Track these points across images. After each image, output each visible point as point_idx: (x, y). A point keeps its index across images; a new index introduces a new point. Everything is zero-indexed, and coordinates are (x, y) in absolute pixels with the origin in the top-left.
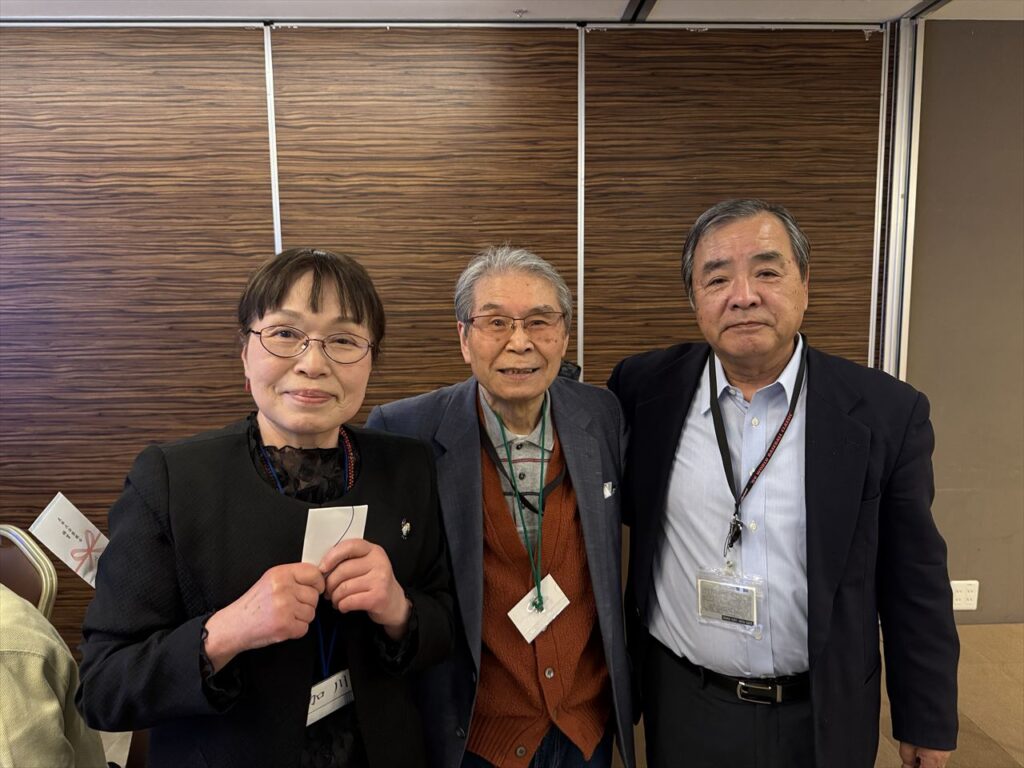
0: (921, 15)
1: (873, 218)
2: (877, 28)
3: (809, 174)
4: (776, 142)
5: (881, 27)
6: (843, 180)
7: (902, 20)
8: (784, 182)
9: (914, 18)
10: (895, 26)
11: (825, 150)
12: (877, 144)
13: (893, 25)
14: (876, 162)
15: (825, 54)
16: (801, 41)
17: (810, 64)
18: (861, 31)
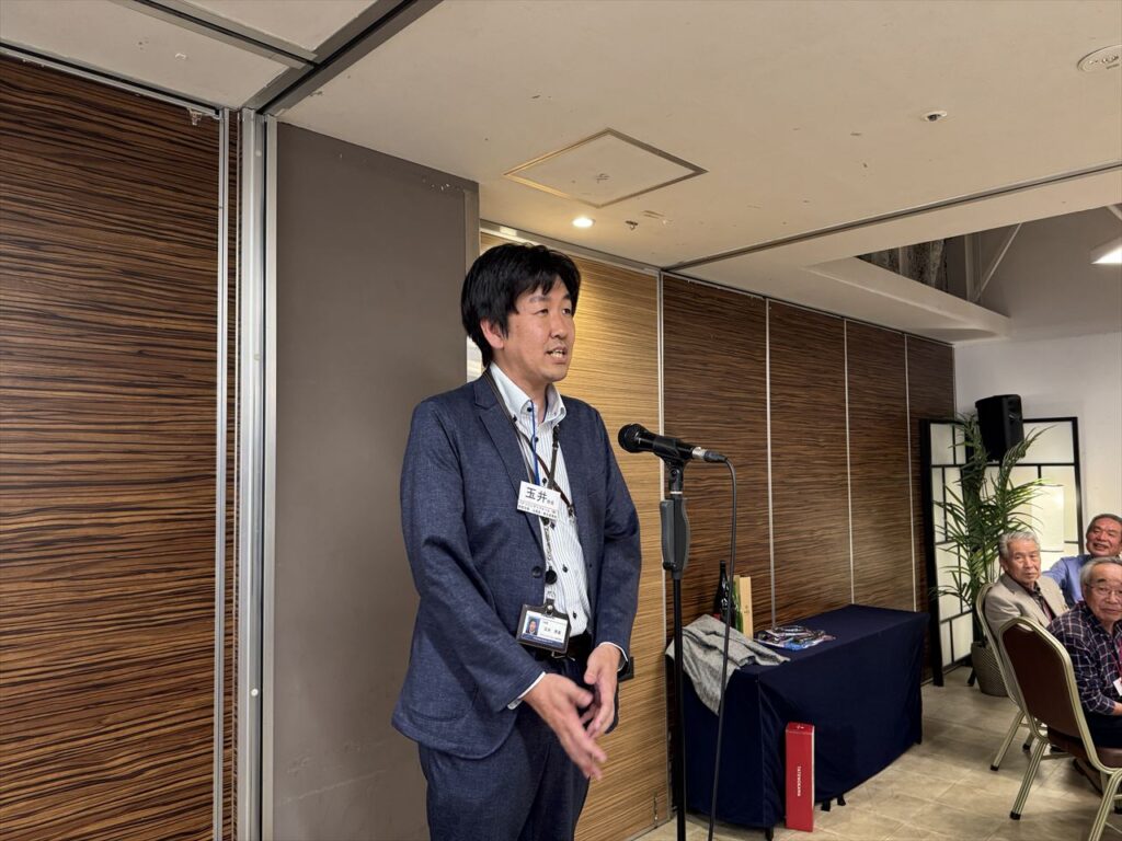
0: (270, 111)
1: (213, 385)
2: (211, 113)
3: (100, 307)
4: (35, 246)
5: (217, 113)
6: (164, 324)
7: (245, 111)
8: (54, 316)
9: (260, 112)
10: (235, 117)
11: (126, 273)
12: (216, 277)
13: (233, 114)
14: (215, 303)
15: (123, 126)
16: (79, 94)
17: (98, 135)
18: (185, 109)
